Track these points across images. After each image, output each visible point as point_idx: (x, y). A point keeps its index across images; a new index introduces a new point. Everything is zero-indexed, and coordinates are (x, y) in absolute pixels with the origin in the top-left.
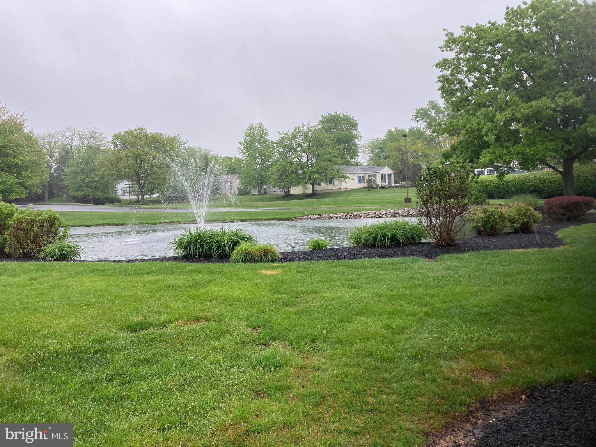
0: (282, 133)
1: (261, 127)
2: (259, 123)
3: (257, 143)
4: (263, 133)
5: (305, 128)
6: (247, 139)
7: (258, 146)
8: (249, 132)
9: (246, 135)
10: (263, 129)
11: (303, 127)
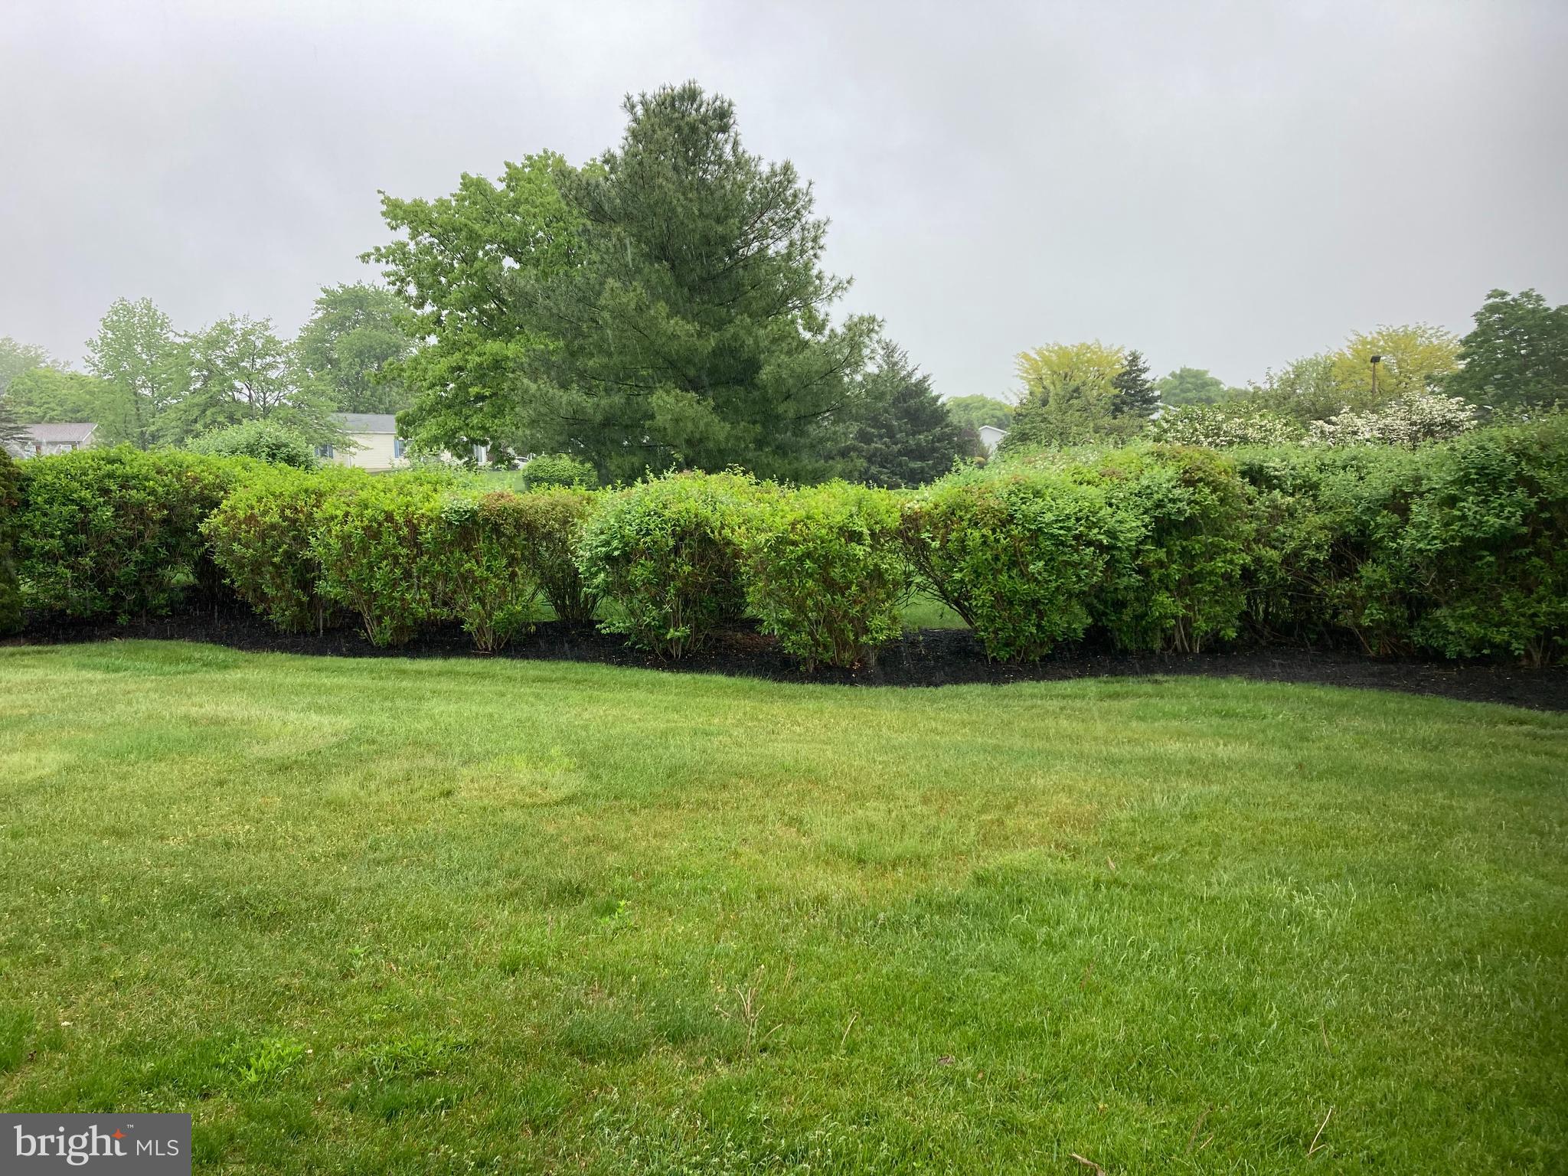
0: (183, 333)
1: (149, 309)
2: (143, 299)
3: (139, 349)
4: (154, 323)
5: (239, 325)
6: (110, 335)
7: (144, 357)
8: (115, 318)
9: (106, 326)
10: (155, 314)
11: (233, 322)
